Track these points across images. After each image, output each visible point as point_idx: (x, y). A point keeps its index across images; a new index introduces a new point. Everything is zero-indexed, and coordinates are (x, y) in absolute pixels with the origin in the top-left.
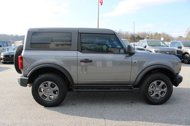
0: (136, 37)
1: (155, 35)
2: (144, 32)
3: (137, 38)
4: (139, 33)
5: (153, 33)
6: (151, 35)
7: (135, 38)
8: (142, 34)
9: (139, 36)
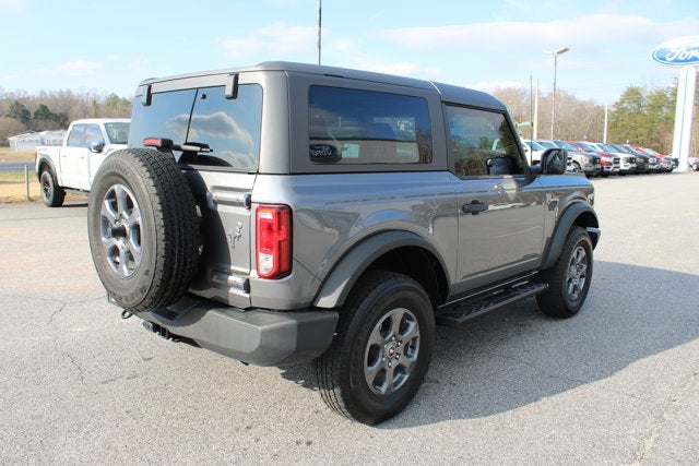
0: (35, 110)
1: (109, 104)
2: (65, 91)
3: (36, 114)
4: (42, 92)
5: (99, 98)
6: (95, 102)
7: (28, 113)
8: (56, 100)
9: (44, 108)
